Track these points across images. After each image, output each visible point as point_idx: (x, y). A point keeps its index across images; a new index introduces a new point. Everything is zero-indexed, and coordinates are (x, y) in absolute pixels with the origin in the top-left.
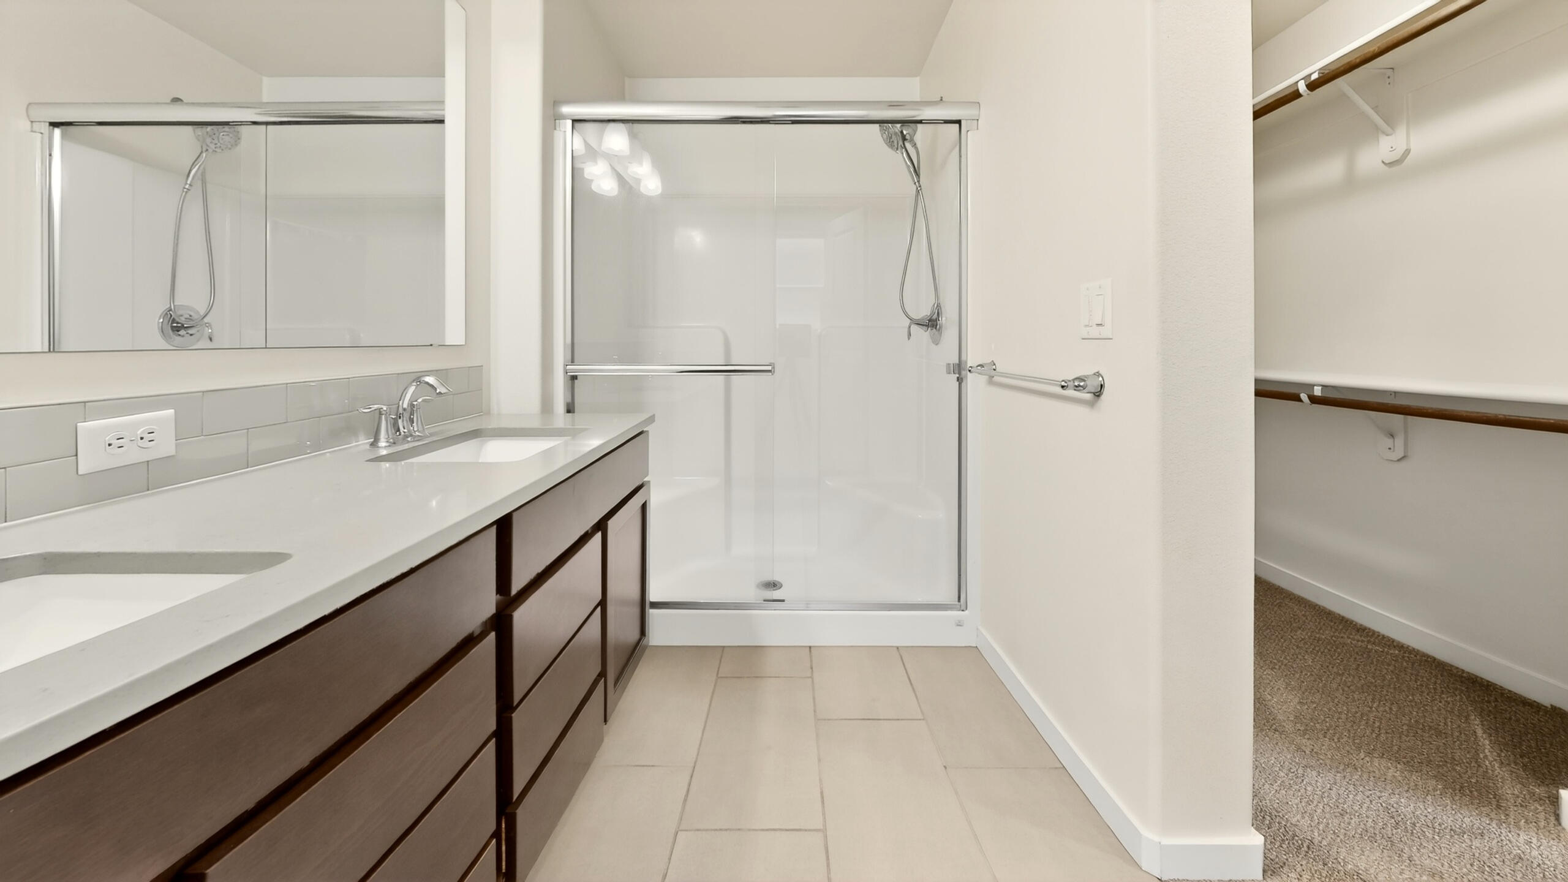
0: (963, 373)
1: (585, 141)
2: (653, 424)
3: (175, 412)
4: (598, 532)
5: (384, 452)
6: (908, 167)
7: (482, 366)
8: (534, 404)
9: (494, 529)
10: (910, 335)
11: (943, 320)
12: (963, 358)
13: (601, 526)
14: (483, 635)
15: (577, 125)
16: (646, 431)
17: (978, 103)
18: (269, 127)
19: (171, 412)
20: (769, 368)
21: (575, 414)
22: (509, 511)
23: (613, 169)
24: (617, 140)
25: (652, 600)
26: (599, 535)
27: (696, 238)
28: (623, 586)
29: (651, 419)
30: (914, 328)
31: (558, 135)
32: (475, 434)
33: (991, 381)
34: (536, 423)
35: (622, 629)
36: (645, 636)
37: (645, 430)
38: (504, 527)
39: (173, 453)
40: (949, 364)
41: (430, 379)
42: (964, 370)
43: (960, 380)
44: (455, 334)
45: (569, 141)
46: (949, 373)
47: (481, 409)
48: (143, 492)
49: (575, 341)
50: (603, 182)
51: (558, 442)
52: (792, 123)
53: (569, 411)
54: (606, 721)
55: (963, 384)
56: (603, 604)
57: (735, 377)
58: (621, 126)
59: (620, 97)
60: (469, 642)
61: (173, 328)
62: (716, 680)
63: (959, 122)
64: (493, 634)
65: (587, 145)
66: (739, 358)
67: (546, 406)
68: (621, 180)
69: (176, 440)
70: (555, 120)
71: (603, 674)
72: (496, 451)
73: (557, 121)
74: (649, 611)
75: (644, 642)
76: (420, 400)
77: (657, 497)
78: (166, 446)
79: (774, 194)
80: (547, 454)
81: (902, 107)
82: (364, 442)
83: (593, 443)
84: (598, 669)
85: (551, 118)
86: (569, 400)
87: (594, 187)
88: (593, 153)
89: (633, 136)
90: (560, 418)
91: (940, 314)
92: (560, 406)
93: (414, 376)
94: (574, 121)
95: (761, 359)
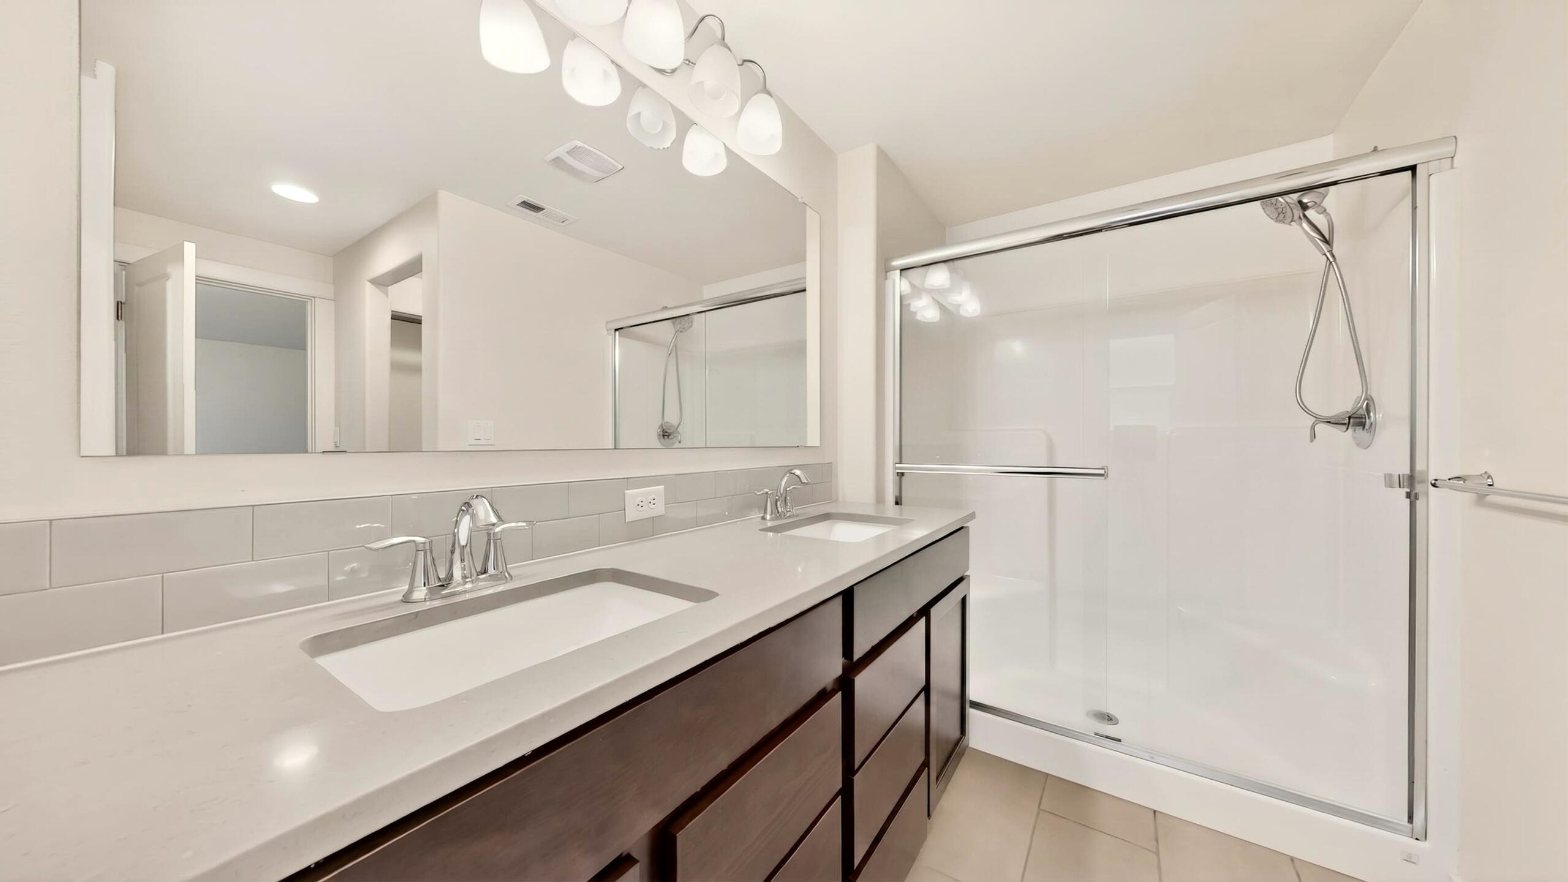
0: (1419, 488)
1: (910, 282)
2: (973, 521)
3: (665, 488)
4: (922, 617)
5: (769, 524)
6: (1312, 239)
7: (831, 463)
8: (869, 496)
9: (839, 600)
10: (1314, 436)
11: (1377, 416)
12: (1420, 466)
13: (925, 612)
14: (833, 692)
15: (903, 272)
16: (966, 527)
17: (1455, 137)
18: (707, 313)
19: (663, 486)
20: (1102, 472)
21: (903, 506)
22: (851, 585)
23: (934, 299)
24: (939, 277)
25: (972, 698)
26: (923, 621)
27: (1017, 348)
28: (945, 677)
29: (972, 516)
30: (1321, 428)
31: (889, 283)
32: (826, 517)
33: (1481, 499)
34: (870, 511)
35: (944, 722)
36: (965, 735)
37: (964, 525)
38: (847, 596)
39: (663, 513)
40: (1391, 475)
41: (798, 472)
42: (1421, 482)
43: (1412, 497)
44: (813, 439)
45: (899, 285)
46: (1391, 487)
47: (830, 497)
48: (650, 536)
49: (903, 443)
50: (926, 311)
51: (890, 529)
52: (1130, 226)
53: (897, 503)
54: (929, 815)
55: (1419, 504)
56: (926, 689)
57: (1059, 479)
58: (943, 264)
59: (942, 244)
60: (823, 696)
61: (664, 436)
62: (1038, 814)
63: (1413, 169)
64: (839, 694)
65: (913, 286)
66: (1063, 461)
67: (880, 499)
68: (942, 308)
69: (665, 504)
70: (886, 272)
71: (926, 764)
72: (844, 532)
73: (888, 273)
74: (969, 711)
75: (963, 743)
76: (791, 487)
77: (977, 592)
78: (659, 509)
79: (1107, 297)
80: (880, 538)
81: (1305, 174)
82: (757, 515)
83: (918, 533)
84: (922, 758)
85: (883, 269)
86: (898, 494)
87: (919, 317)
88: (917, 291)
89: (951, 271)
90: (891, 510)
91: (1372, 409)
92: (890, 499)
93: (788, 469)
94: (902, 270)
95: (1092, 462)
